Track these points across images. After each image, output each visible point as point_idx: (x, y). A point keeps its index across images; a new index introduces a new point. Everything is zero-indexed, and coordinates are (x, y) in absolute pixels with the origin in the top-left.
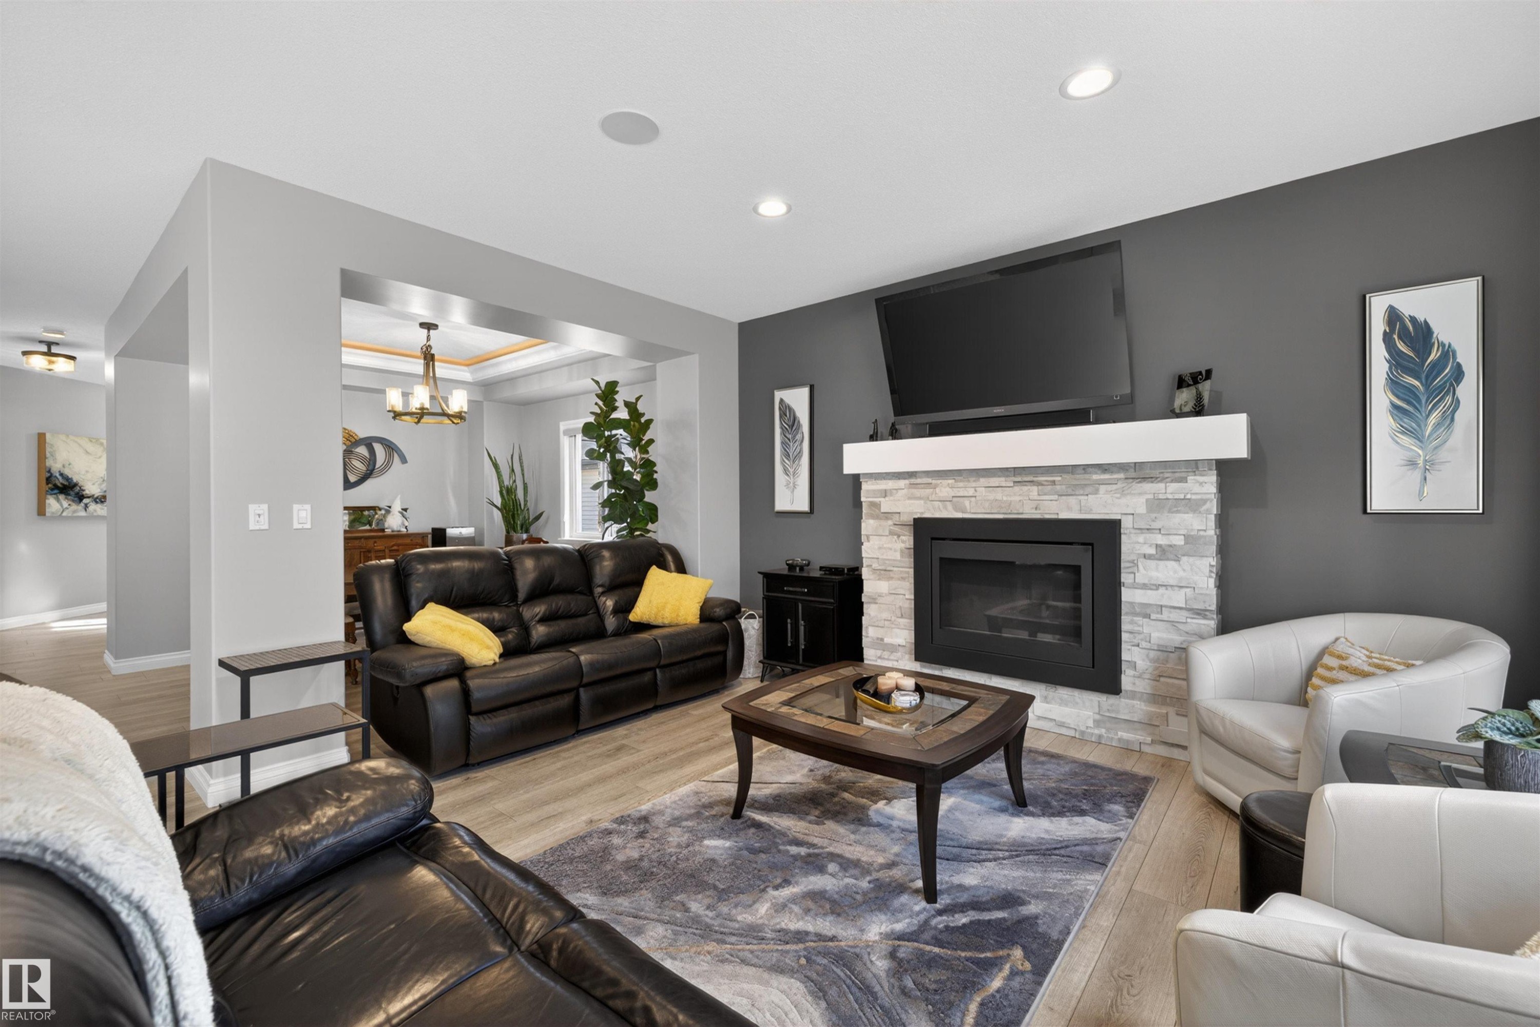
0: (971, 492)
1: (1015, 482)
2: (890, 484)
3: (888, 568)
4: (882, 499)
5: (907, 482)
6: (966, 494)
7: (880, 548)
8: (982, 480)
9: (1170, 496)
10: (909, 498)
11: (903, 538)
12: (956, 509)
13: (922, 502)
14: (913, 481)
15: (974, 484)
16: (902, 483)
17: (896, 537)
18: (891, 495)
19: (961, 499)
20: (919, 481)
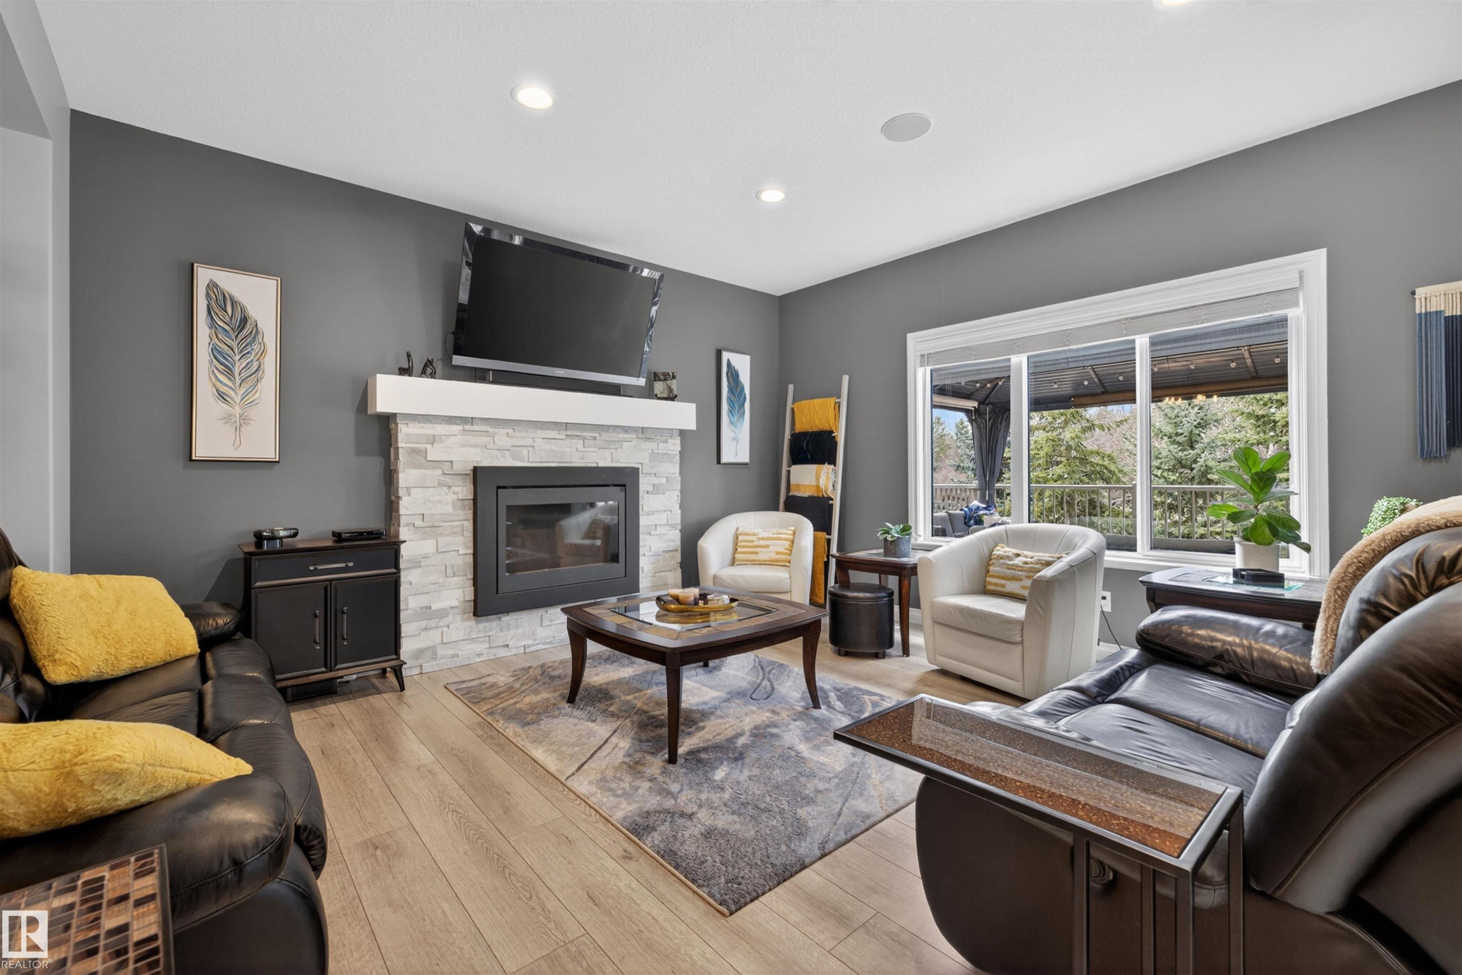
0: (529, 442)
1: (567, 435)
2: (440, 429)
3: (437, 524)
4: (429, 446)
5: (461, 428)
6: (524, 444)
7: (425, 503)
8: (539, 432)
9: (661, 452)
10: (463, 446)
11: (456, 489)
12: (514, 457)
13: (479, 450)
14: (468, 427)
15: (532, 435)
16: (456, 428)
17: (445, 488)
18: (441, 441)
19: (519, 449)
20: (475, 428)
